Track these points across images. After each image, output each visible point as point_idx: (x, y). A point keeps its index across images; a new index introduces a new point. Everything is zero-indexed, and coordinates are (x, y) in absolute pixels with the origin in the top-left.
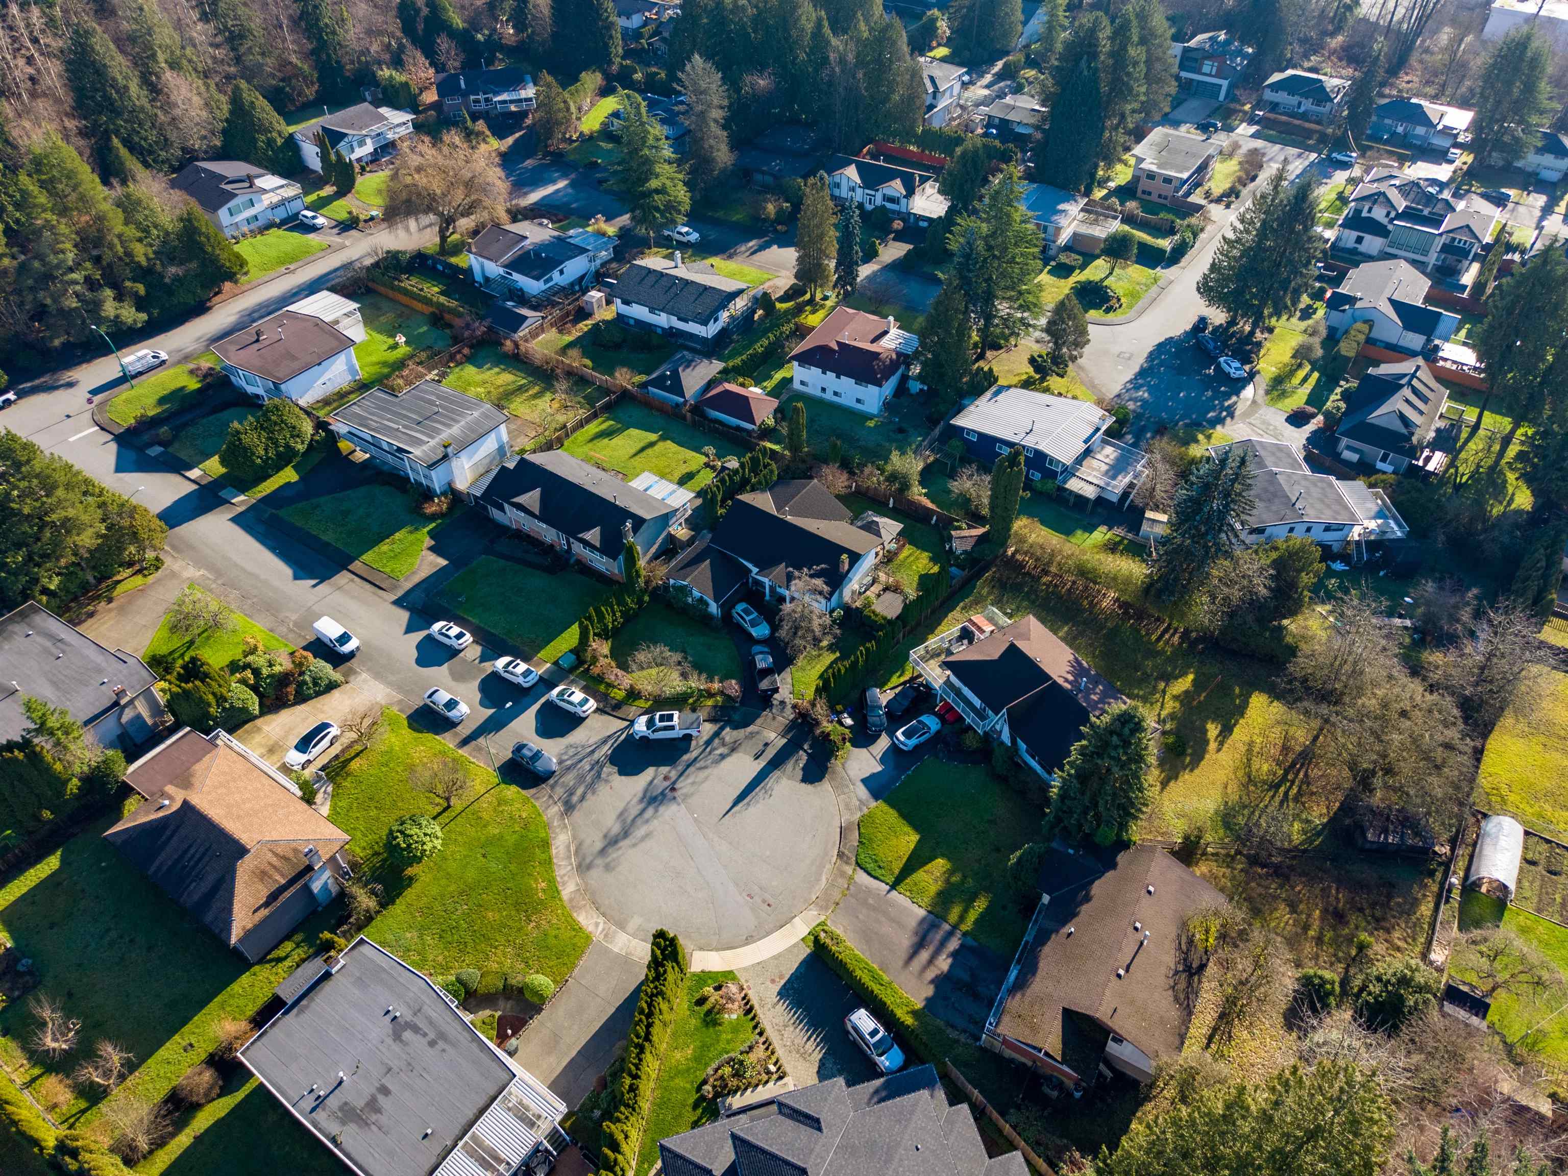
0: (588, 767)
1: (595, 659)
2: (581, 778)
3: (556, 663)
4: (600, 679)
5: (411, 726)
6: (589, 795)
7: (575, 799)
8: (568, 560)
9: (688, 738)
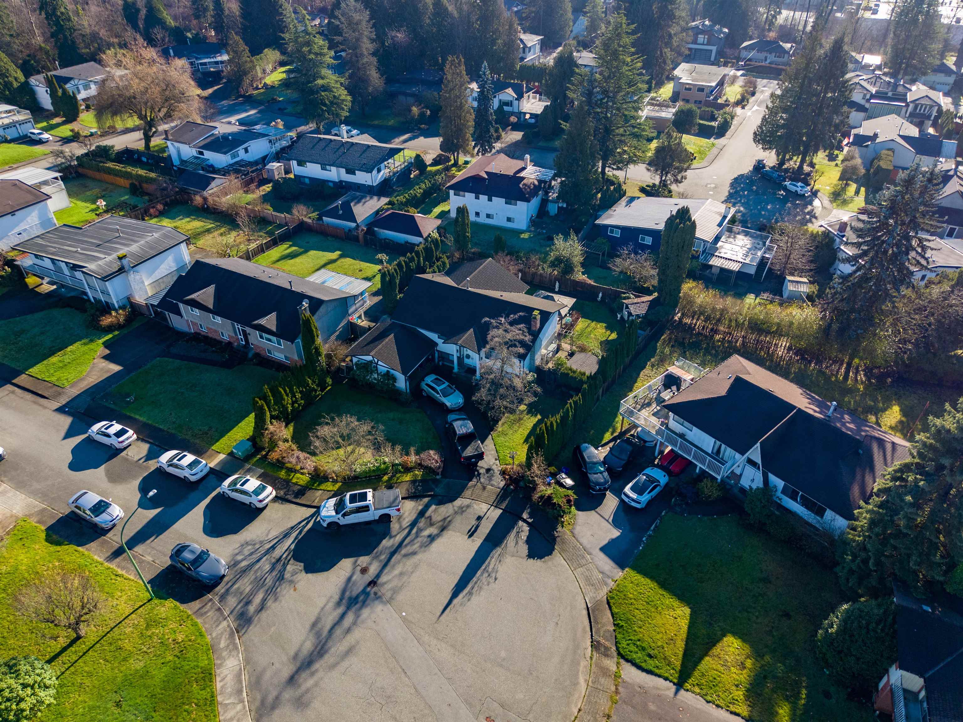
0: (267, 567)
1: (273, 444)
2: (259, 583)
3: (231, 454)
4: (280, 464)
5: (49, 539)
6: (269, 603)
7: (252, 609)
8: (247, 354)
9: (386, 519)
